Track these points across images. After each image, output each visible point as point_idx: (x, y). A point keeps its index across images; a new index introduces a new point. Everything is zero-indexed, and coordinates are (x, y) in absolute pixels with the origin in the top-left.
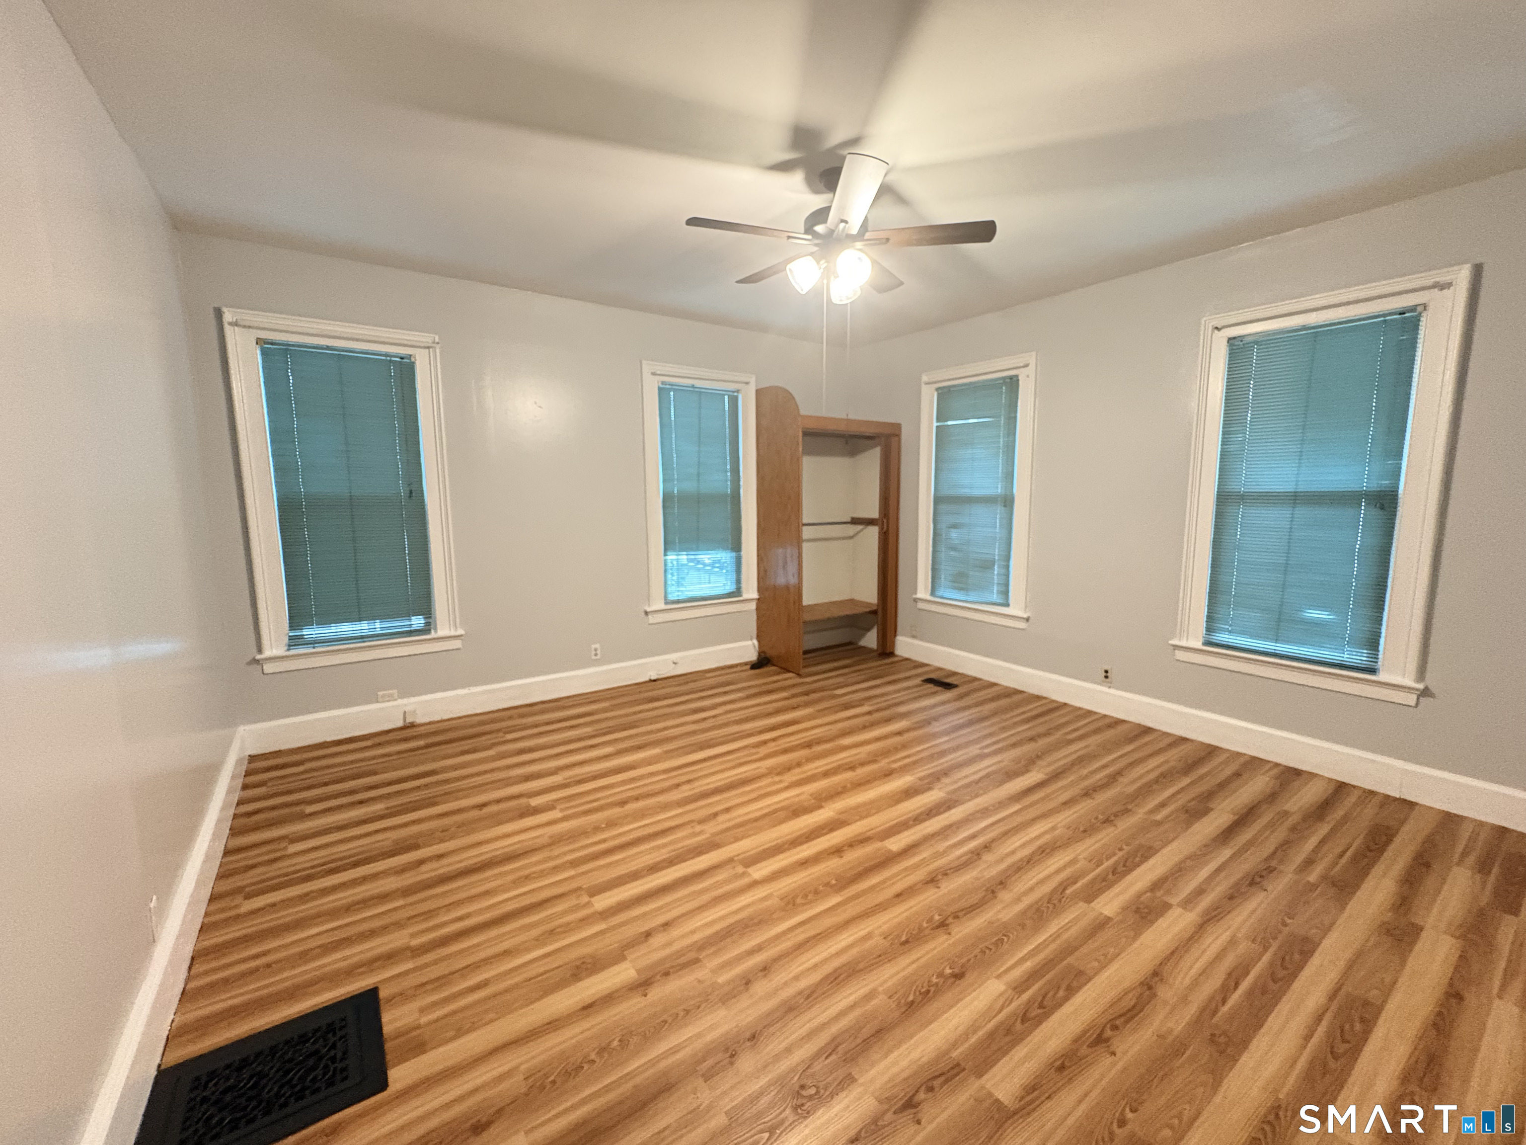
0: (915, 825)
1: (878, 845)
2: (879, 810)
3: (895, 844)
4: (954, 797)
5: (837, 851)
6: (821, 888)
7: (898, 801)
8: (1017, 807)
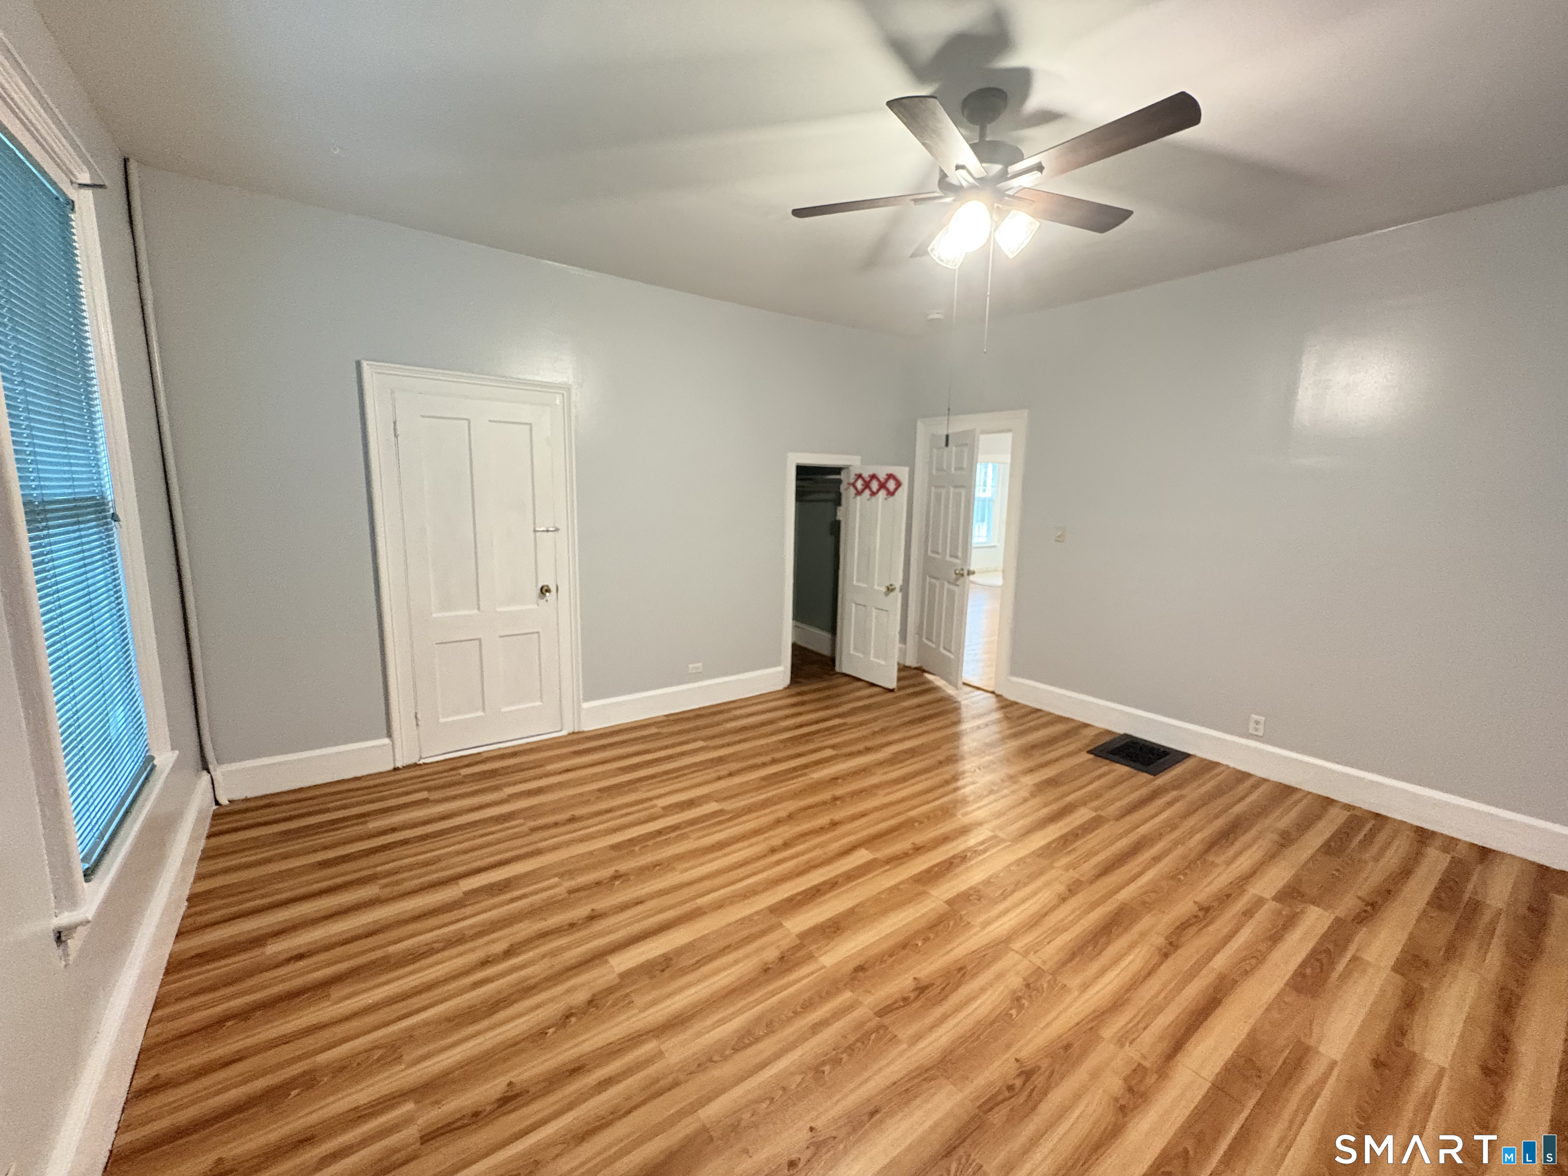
0: (836, 877)
1: (880, 855)
2: (876, 899)
3: (862, 856)
4: (774, 920)
5: (918, 850)
6: (926, 820)
7: (851, 912)
8: (700, 901)
